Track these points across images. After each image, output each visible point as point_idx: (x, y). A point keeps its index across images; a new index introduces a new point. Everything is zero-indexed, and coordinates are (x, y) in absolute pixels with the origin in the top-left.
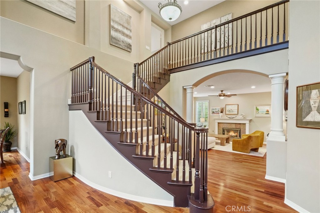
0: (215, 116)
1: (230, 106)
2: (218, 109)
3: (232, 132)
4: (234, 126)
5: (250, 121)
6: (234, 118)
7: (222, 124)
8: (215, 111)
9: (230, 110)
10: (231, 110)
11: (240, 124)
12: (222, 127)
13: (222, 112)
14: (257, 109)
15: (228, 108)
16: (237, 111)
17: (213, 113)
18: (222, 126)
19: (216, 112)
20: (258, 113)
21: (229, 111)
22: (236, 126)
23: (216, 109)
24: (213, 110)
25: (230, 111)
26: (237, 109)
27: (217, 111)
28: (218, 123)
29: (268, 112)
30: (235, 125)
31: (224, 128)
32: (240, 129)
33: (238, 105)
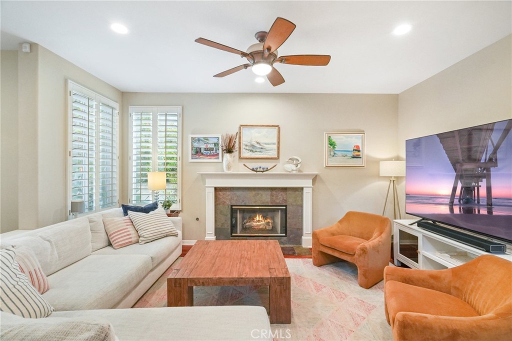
0: (207, 165)
1: (254, 131)
2: (215, 141)
3: (259, 217)
4: (266, 198)
5: (315, 179)
6: (267, 170)
7: (228, 193)
8: (203, 146)
9: (255, 144)
10: (258, 146)
11: (285, 189)
12: (228, 202)
13: (229, 151)
14: (332, 144)
15: (249, 137)
16: (275, 147)
17: (197, 152)
18: (229, 199)
19: (206, 149)
20: (332, 154)
21: (252, 148)
22: (272, 195)
23: (206, 138)
24: (196, 145)
25: (253, 146)
26: (276, 141)
27: (212, 146)
28: (216, 189)
29: (359, 151)
30: (269, 193)
31: (233, 207)
32: (286, 206)
33: (277, 128)
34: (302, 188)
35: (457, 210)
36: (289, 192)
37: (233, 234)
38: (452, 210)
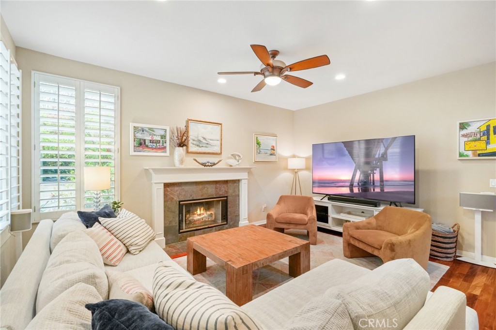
0: (152, 160)
1: (201, 126)
2: (163, 133)
3: (200, 210)
4: (211, 191)
6: (214, 164)
7: (176, 188)
8: (148, 138)
9: (202, 139)
10: (204, 141)
11: (226, 182)
12: (176, 199)
13: (182, 144)
14: (258, 144)
15: (195, 132)
16: (218, 143)
17: (140, 144)
18: (179, 195)
19: (151, 141)
20: (258, 151)
21: (199, 143)
22: (216, 188)
23: (150, 129)
24: (140, 135)
25: (199, 141)
26: (219, 138)
27: (159, 138)
28: (166, 185)
29: (274, 150)
30: (214, 186)
31: (181, 203)
32: (227, 197)
33: (220, 126)
34: (239, 181)
35: (356, 190)
36: (230, 184)
37: (181, 231)
38: (352, 190)
